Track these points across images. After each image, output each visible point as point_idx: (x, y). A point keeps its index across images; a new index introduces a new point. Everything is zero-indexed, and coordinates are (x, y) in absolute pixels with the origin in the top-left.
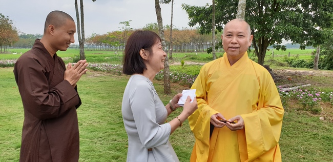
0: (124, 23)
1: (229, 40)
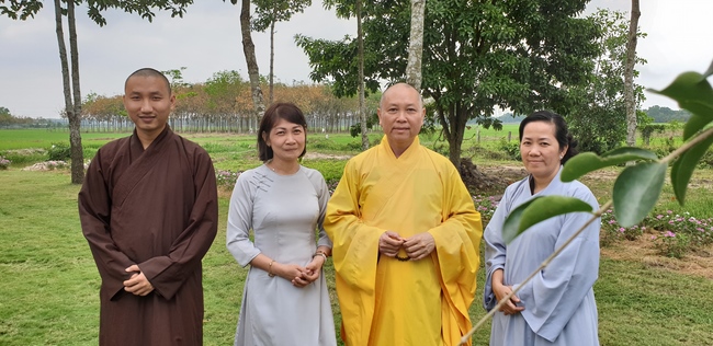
0: (168, 73)
1: (392, 117)
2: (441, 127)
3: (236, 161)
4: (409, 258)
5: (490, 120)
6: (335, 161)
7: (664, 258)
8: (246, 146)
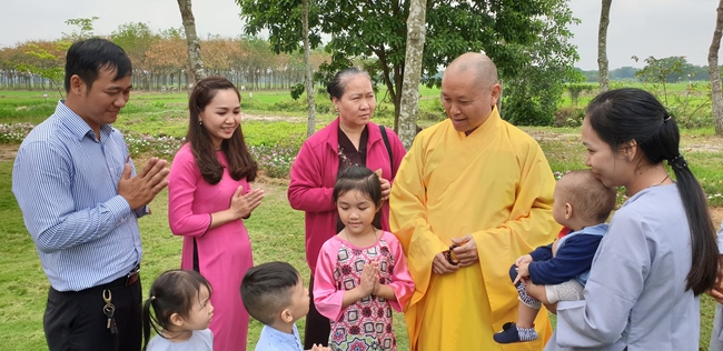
0: (77, 22)
2: (385, 87)
3: (153, 123)
5: (433, 79)
6: (267, 123)
8: (162, 106)
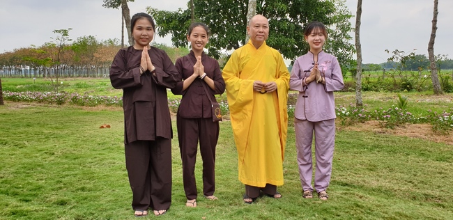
0: (60, 31)
1: (256, 30)
4: (266, 92)
7: (384, 129)
